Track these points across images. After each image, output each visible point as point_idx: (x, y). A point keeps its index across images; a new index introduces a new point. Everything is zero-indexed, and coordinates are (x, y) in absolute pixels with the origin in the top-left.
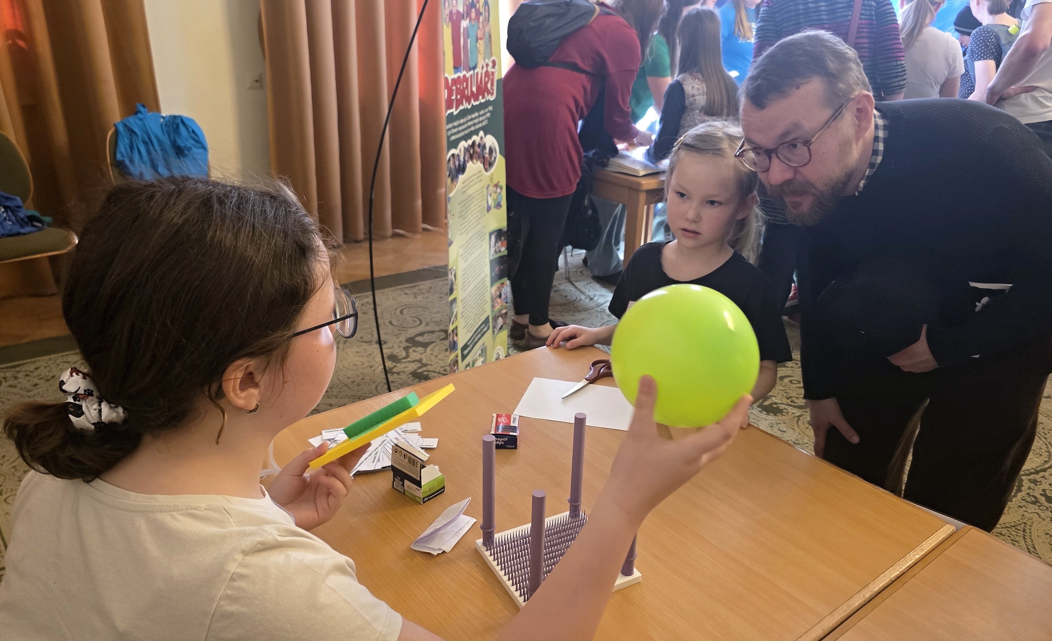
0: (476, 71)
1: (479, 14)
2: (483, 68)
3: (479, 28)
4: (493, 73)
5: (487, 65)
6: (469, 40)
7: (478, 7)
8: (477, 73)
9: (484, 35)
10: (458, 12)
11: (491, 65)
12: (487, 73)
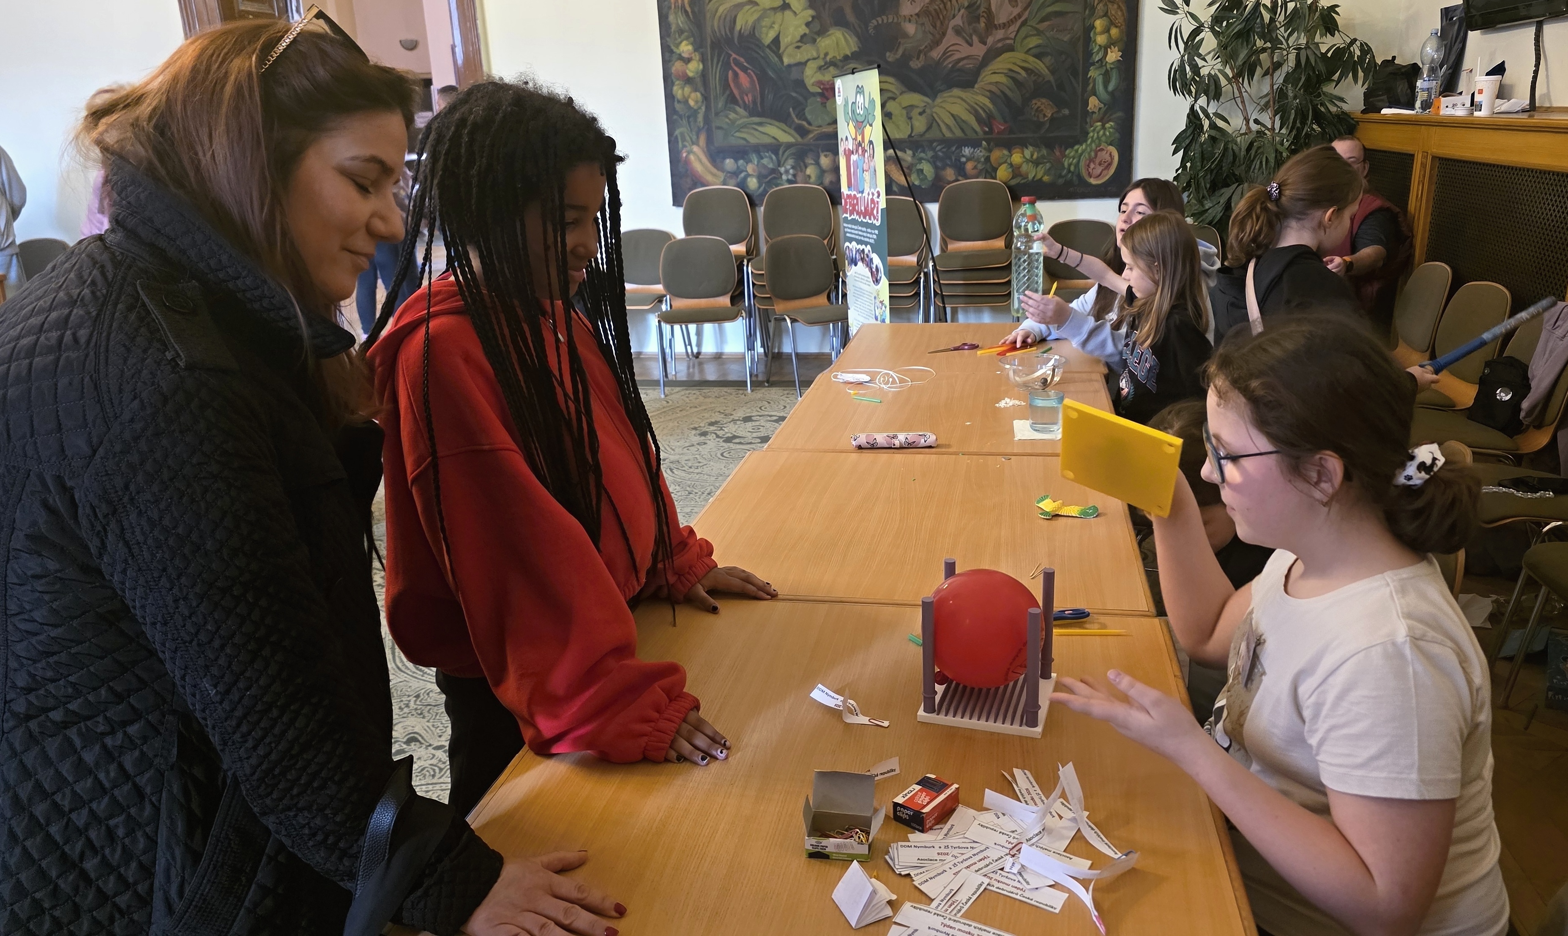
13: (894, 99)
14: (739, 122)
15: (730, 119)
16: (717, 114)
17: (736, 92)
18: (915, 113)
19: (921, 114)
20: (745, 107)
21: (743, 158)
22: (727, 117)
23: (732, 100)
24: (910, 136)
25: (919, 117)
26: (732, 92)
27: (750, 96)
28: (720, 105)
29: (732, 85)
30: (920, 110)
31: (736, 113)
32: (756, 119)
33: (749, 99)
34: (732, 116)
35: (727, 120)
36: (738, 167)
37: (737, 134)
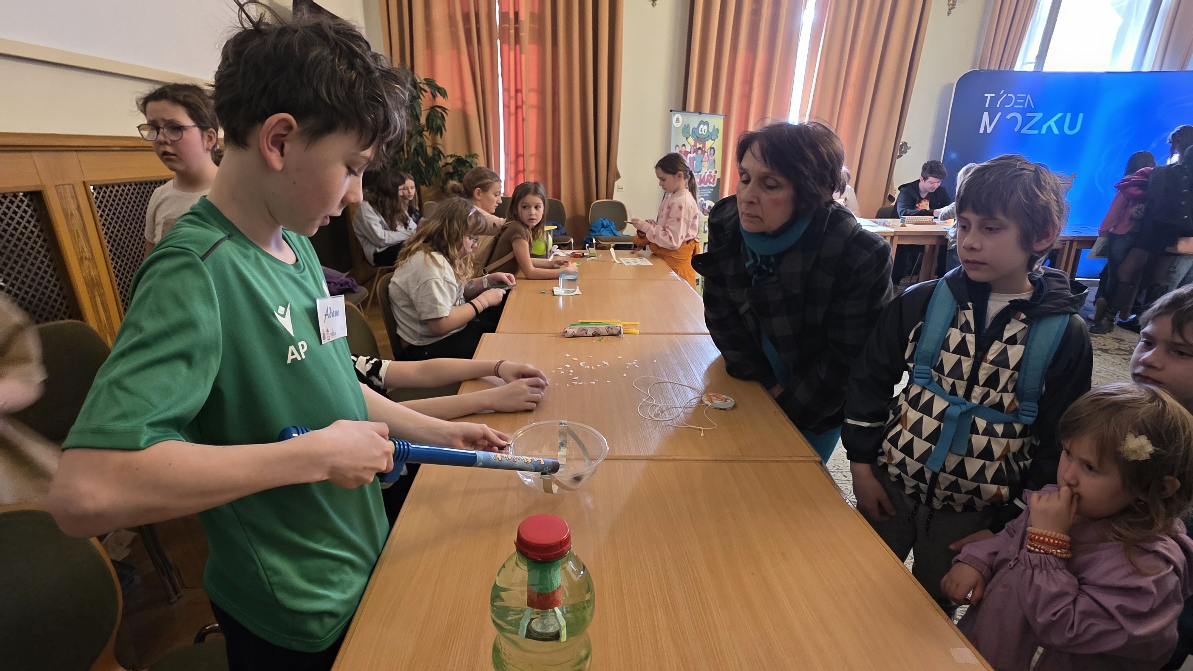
0: (699, 174)
1: (704, 152)
2: (706, 172)
3: (704, 157)
4: (715, 176)
5: (710, 172)
6: (695, 162)
7: (703, 149)
8: (701, 175)
9: (708, 160)
10: (686, 151)
11: (713, 172)
12: (710, 175)
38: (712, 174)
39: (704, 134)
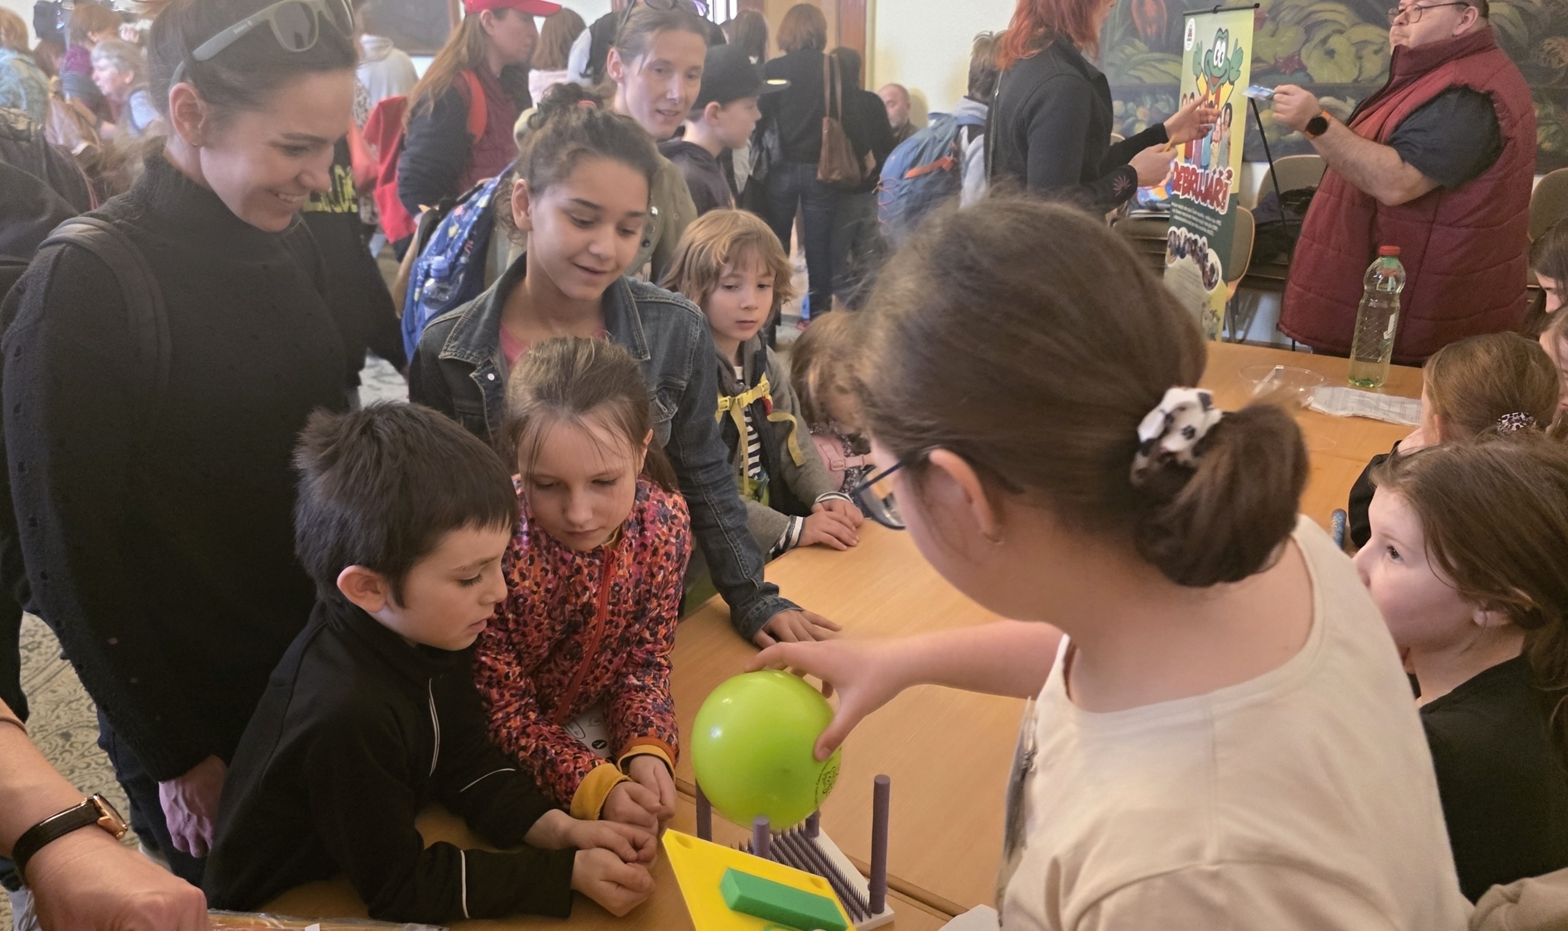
4: (1227, 185)
5: (1221, 173)
9: (1221, 139)
12: (1219, 180)
13: (1341, 32)
14: (1135, 58)
15: (1125, 54)
16: (1112, 49)
17: (1138, 22)
18: (1368, 51)
19: (1376, 52)
20: (1146, 41)
21: (1134, 100)
22: (1122, 51)
23: (1132, 31)
24: (1356, 81)
25: (1374, 57)
26: (1133, 23)
27: (1154, 28)
28: (1117, 36)
29: (1135, 14)
30: (1375, 47)
31: (1134, 46)
32: (1157, 55)
33: (1152, 31)
34: (1129, 50)
35: (1122, 56)
36: (1126, 111)
37: (1132, 72)
38: (1222, 178)
39: (1220, 65)
